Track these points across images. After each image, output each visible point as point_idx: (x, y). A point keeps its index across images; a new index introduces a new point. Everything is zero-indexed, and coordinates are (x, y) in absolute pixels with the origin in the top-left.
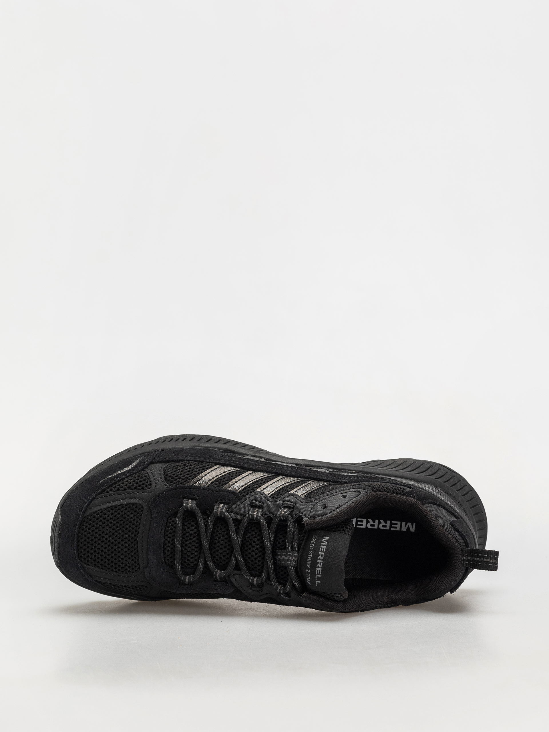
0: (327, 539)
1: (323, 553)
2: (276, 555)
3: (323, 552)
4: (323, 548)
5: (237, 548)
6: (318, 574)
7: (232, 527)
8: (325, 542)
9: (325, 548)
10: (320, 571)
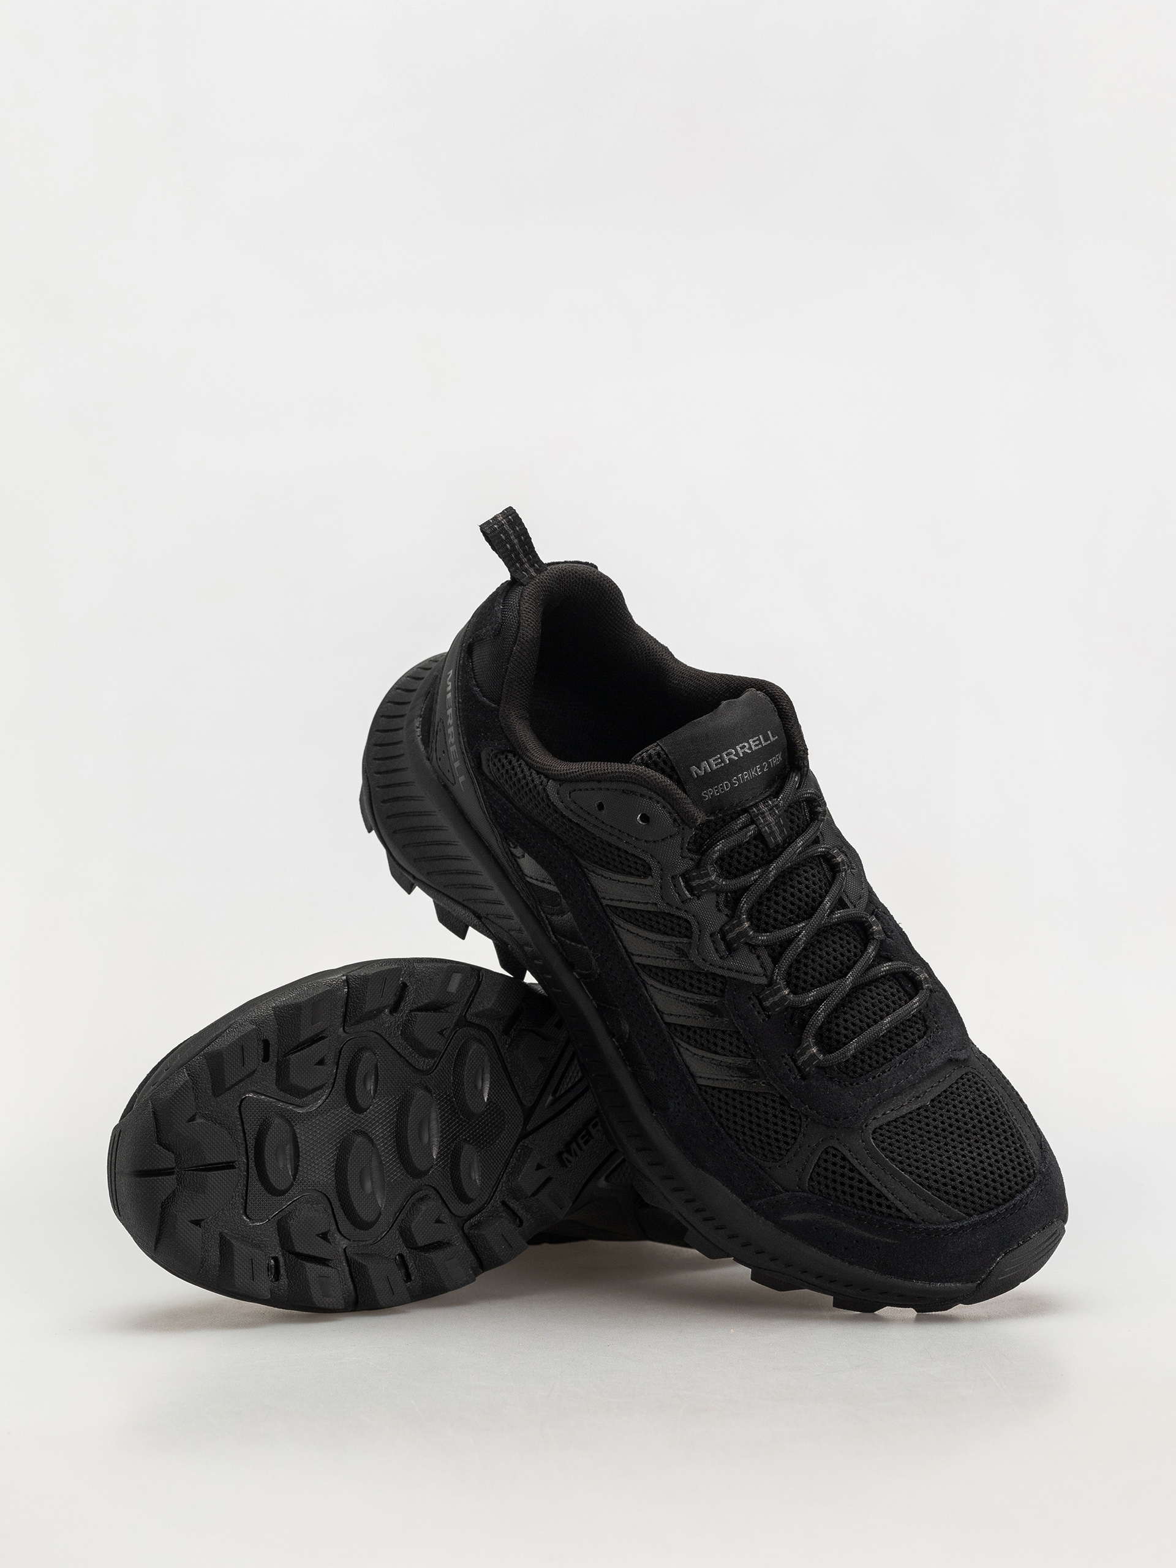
0: (696, 768)
1: (724, 754)
2: (778, 846)
4: (716, 762)
5: (815, 921)
6: (761, 743)
7: (790, 955)
8: (703, 769)
9: (714, 758)
10: (754, 742)
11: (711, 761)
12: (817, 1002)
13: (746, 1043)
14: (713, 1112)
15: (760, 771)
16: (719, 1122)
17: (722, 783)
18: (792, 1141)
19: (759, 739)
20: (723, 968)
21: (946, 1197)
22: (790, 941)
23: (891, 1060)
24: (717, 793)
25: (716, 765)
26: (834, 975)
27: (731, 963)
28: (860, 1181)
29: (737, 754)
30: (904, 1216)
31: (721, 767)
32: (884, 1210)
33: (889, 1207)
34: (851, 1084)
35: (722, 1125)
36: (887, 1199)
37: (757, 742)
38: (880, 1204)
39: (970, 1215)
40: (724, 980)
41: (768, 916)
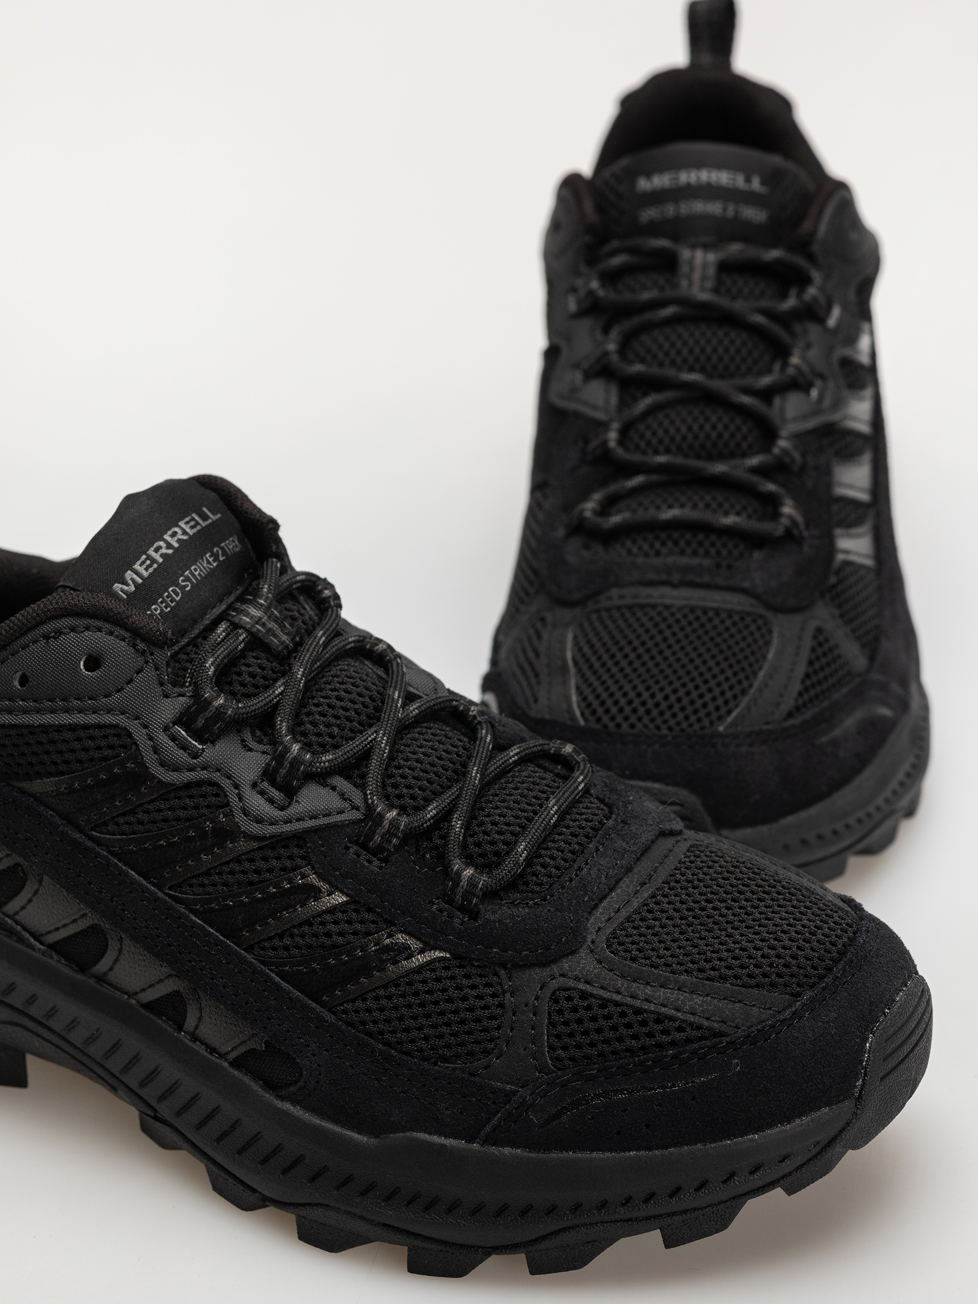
0: (120, 586)
1: (151, 552)
2: (287, 646)
3: (149, 557)
4: (144, 566)
5: (389, 721)
6: (198, 524)
7: (375, 770)
8: (130, 582)
9: (139, 562)
10: (187, 523)
11: (137, 566)
12: (445, 816)
13: (370, 910)
14: (370, 1034)
15: (214, 561)
16: (384, 1044)
17: (167, 590)
18: (499, 1011)
19: (193, 519)
20: (291, 822)
21: (753, 982)
22: (366, 755)
23: (583, 852)
24: (166, 607)
25: (146, 569)
26: (448, 780)
27: (295, 809)
28: (623, 1015)
29: (169, 546)
30: (707, 1033)
31: (155, 569)
32: (678, 1036)
33: (680, 1029)
34: (545, 900)
35: (388, 1044)
36: (672, 1019)
37: (192, 523)
38: (666, 1032)
39: (796, 995)
40: (299, 838)
41: (319, 735)
